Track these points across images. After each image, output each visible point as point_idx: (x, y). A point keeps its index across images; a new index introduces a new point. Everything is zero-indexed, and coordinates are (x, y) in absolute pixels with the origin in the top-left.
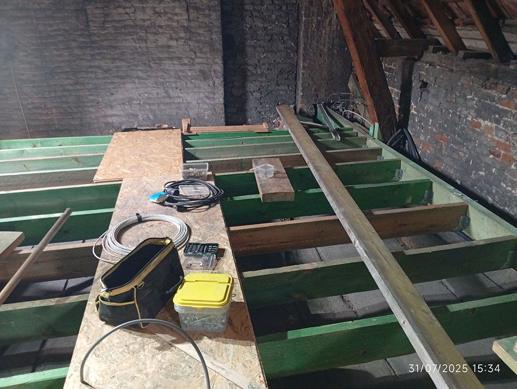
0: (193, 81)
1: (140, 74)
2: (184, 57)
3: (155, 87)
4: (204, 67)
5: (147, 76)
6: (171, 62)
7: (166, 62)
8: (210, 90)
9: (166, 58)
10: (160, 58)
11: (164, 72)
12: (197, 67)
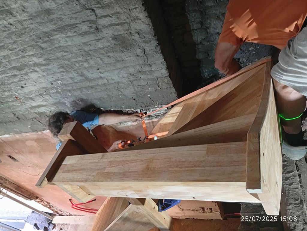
0: (109, 54)
1: (35, 60)
2: (79, 22)
3: (63, 72)
4: (118, 31)
5: (45, 60)
6: (64, 36)
7: (57, 36)
8: (141, 62)
9: (54, 30)
10: (46, 33)
11: (63, 51)
12: (108, 33)
